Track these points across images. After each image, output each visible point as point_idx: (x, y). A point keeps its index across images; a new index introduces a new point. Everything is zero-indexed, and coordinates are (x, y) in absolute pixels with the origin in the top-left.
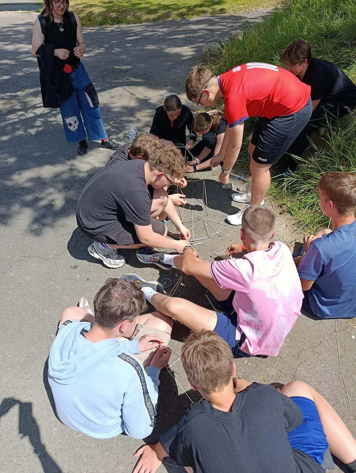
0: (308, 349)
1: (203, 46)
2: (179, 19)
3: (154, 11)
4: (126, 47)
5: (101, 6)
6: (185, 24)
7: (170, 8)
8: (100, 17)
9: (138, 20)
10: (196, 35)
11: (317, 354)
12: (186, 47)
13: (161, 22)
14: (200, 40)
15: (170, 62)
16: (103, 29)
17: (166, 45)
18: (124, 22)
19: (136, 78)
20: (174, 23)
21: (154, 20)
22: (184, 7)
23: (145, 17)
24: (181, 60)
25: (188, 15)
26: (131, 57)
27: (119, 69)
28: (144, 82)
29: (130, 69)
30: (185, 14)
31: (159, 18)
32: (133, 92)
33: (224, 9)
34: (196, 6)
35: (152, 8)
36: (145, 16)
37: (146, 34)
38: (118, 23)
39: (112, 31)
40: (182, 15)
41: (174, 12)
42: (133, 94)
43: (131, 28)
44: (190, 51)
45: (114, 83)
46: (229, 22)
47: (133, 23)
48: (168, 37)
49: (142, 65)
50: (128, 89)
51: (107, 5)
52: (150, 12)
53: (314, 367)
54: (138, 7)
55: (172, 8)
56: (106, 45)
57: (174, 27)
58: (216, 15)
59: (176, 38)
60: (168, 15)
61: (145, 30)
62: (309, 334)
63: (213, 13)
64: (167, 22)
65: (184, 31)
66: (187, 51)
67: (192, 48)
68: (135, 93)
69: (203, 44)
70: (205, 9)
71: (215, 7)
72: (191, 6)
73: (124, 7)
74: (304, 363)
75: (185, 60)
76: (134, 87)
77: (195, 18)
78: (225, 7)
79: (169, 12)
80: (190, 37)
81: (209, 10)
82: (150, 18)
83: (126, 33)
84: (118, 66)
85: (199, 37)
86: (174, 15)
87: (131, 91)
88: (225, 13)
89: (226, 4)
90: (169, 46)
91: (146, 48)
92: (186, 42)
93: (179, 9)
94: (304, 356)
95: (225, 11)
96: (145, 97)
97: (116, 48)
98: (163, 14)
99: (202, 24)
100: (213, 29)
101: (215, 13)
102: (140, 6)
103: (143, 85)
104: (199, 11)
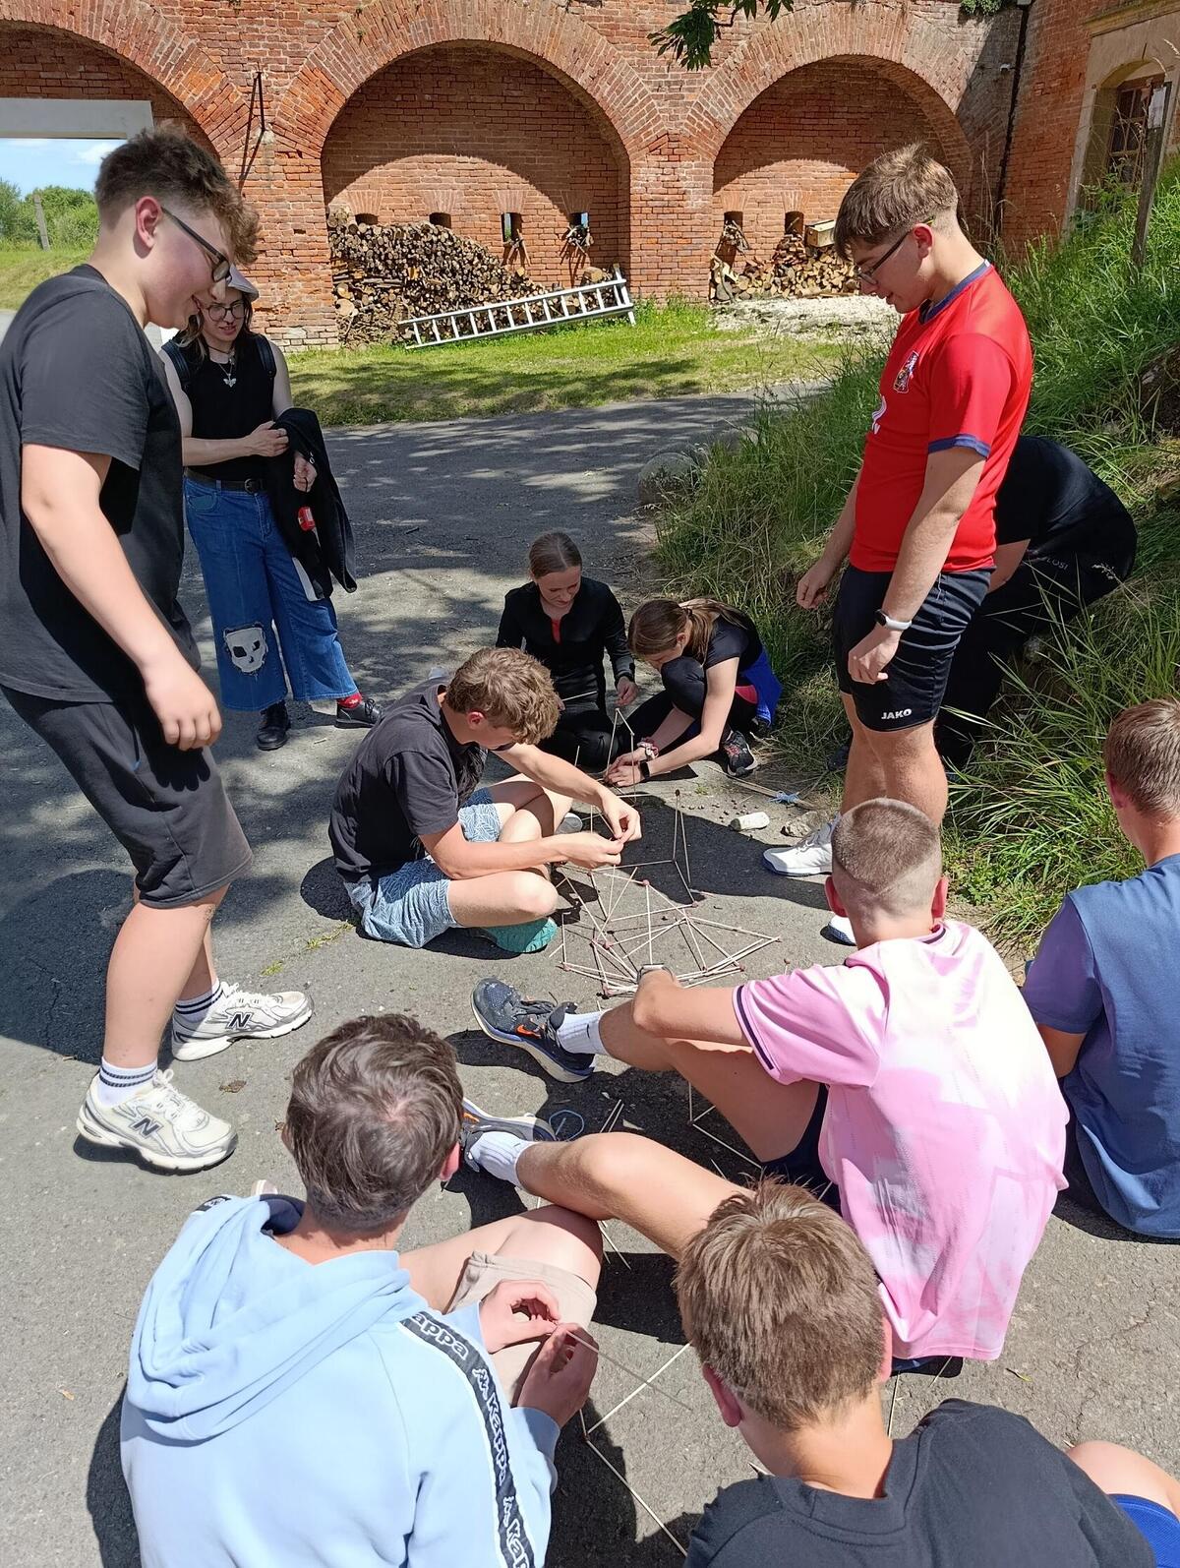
0: (1109, 1337)
1: (639, 470)
2: (564, 408)
3: (493, 390)
4: (411, 474)
5: (339, 379)
6: (582, 418)
7: (539, 382)
8: (334, 404)
9: (446, 412)
10: (618, 443)
11: (1142, 1356)
12: (591, 473)
13: (512, 415)
14: (631, 455)
15: (543, 508)
16: (342, 434)
17: (529, 469)
18: (403, 417)
19: (442, 547)
20: (549, 417)
21: (493, 411)
22: (578, 379)
23: (465, 404)
24: (575, 504)
25: (591, 398)
26: (427, 498)
27: (390, 526)
28: (468, 558)
29: (425, 527)
30: (582, 396)
31: (507, 406)
32: (436, 584)
33: (694, 384)
34: (614, 376)
35: (486, 381)
36: (466, 402)
37: (469, 444)
38: (384, 420)
39: (370, 438)
40: (573, 398)
41: (550, 392)
42: (434, 589)
43: (426, 432)
44: (603, 482)
45: (377, 561)
46: (710, 413)
47: (429, 420)
48: (535, 451)
49: (460, 517)
50: (419, 577)
51: (354, 375)
52: (480, 391)
53: (1143, 1402)
54: (446, 379)
55: (545, 382)
56: (352, 471)
57: (552, 427)
58: (672, 397)
59: (558, 453)
60: (532, 399)
61: (466, 436)
62: (1100, 1285)
63: (663, 393)
64: (531, 415)
65: (582, 435)
66: (592, 482)
67: (607, 474)
68: (443, 586)
69: (639, 465)
70: (639, 382)
71: (667, 377)
72: (598, 377)
73: (403, 381)
74: (1105, 1391)
75: (590, 503)
76: (438, 571)
77: (611, 405)
78: (696, 379)
79: (535, 392)
80: (598, 448)
81: (651, 385)
82: (481, 407)
83: (411, 443)
84: (386, 520)
85: (627, 448)
86: (549, 397)
87: (429, 580)
88: (697, 391)
89: (699, 371)
90: (540, 470)
91: (472, 476)
92: (588, 461)
93: (565, 384)
94: (1097, 1363)
95: (696, 387)
96: (474, 595)
97: (381, 476)
98: (518, 396)
99: (632, 419)
100: (665, 430)
101: (670, 393)
102: (452, 376)
103: (465, 566)
104: (622, 389)
